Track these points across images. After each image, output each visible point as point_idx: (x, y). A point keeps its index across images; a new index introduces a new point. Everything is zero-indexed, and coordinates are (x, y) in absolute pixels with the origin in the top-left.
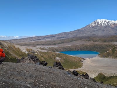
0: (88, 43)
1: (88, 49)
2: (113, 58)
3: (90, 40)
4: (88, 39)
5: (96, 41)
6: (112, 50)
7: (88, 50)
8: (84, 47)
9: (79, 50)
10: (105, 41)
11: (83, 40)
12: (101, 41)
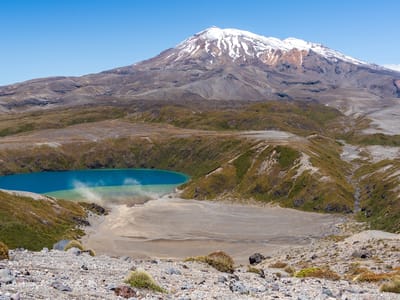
0: (149, 134)
1: (143, 162)
2: (233, 202)
3: (161, 120)
4: (153, 116)
5: (185, 124)
6: (234, 163)
7: (142, 166)
8: (124, 152)
9: (101, 166)
10: (225, 126)
11: (131, 120)
12: (208, 124)
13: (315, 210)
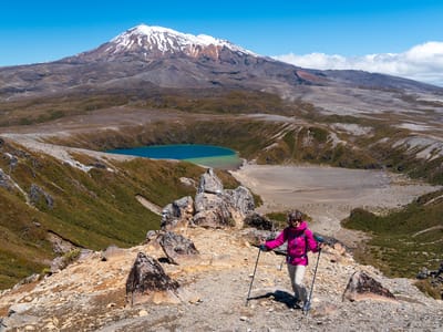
0: (176, 118)
1: (184, 139)
5: (189, 109)
6: (284, 140)
7: (184, 142)
8: (167, 133)
9: (153, 144)
13: (358, 168)
